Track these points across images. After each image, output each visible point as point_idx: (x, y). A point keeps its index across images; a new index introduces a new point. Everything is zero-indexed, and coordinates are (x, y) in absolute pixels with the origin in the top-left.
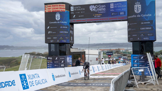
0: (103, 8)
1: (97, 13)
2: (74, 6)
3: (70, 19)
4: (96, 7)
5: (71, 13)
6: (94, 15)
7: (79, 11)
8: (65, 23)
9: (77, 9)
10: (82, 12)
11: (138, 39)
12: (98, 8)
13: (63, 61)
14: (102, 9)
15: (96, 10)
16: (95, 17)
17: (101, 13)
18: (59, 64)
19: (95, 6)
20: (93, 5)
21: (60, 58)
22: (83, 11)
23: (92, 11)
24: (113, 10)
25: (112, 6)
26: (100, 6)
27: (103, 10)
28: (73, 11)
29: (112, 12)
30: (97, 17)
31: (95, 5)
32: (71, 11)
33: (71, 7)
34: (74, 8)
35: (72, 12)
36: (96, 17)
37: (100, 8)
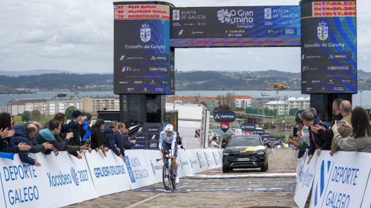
0: (248, 17)
1: (234, 27)
2: (181, 9)
3: (171, 38)
4: (233, 13)
5: (174, 25)
6: (227, 32)
7: (192, 21)
8: (162, 50)
9: (187, 15)
10: (199, 24)
11: (323, 89)
12: (237, 16)
13: (154, 136)
14: (247, 20)
15: (233, 20)
16: (229, 35)
17: (242, 29)
18: (147, 141)
19: (229, 11)
20: (225, 8)
21: (149, 128)
22: (201, 21)
23: (223, 22)
24: (270, 23)
25: (268, 15)
26: (240, 13)
27: (249, 23)
28: (178, 19)
29: (269, 27)
30: (234, 37)
31: (229, 9)
32: (174, 19)
33: (174, 11)
34: (180, 13)
35: (176, 21)
36: (231, 37)
37: (241, 17)
